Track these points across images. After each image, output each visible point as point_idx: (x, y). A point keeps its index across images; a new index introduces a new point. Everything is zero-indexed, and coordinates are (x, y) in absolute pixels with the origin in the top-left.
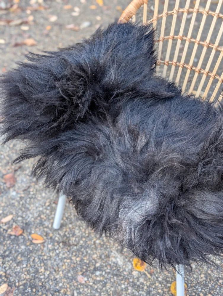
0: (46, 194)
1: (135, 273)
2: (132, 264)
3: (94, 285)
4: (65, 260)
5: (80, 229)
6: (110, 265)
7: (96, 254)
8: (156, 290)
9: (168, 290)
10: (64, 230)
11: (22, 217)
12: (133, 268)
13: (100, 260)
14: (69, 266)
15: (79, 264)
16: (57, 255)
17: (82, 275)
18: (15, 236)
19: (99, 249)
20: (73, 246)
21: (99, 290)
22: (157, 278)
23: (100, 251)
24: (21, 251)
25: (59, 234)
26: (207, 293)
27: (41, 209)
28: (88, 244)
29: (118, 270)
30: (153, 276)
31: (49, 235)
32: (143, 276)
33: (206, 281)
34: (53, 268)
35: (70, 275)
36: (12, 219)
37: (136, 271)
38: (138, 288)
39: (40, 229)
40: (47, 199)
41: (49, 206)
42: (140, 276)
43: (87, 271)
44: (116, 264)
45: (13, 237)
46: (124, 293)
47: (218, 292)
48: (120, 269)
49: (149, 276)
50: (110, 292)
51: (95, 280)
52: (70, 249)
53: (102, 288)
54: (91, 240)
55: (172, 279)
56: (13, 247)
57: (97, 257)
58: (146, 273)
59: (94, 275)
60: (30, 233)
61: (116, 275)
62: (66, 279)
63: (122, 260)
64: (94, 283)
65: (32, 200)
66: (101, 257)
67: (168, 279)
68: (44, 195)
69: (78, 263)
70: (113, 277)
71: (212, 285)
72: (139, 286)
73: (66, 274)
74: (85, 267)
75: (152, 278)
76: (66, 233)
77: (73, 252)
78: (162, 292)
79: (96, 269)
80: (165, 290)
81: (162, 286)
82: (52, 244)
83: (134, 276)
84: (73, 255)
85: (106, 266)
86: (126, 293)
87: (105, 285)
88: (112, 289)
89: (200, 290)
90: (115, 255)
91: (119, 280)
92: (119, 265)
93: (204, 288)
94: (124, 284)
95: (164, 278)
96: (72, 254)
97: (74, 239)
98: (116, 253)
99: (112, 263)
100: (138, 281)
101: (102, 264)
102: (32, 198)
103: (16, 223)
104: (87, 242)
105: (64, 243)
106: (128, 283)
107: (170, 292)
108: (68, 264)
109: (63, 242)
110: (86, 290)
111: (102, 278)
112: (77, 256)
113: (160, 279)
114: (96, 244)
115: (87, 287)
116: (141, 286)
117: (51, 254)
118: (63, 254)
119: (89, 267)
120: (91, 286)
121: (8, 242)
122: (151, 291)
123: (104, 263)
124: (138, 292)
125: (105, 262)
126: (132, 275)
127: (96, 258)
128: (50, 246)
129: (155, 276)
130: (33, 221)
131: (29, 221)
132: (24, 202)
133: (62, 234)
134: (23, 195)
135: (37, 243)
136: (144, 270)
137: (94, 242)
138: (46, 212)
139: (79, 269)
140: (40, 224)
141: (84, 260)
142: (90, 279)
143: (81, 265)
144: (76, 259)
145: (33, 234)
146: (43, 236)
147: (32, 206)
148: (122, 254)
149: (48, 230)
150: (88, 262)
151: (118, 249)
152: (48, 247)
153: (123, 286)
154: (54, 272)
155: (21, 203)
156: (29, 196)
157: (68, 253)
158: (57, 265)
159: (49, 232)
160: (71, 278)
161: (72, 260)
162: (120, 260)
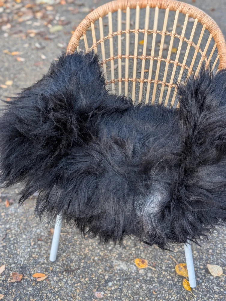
0: (26, 235)
1: (141, 272)
2: (135, 265)
3: (112, 295)
4: (76, 285)
5: (75, 254)
6: (117, 273)
7: (100, 269)
8: (165, 278)
9: (174, 274)
10: (61, 260)
11: (14, 263)
12: (138, 268)
13: (107, 272)
14: (81, 288)
15: (90, 283)
16: (66, 283)
17: (97, 291)
18: (17, 282)
19: (100, 264)
20: (76, 270)
21: (119, 298)
22: (161, 268)
23: (102, 265)
24: (30, 293)
25: (58, 265)
26: (205, 264)
27: (29, 250)
28: (89, 263)
29: (126, 275)
30: (157, 268)
31: (49, 270)
32: (149, 271)
33: (200, 256)
34: (68, 296)
35: (86, 295)
36: (6, 268)
37: (141, 269)
38: (151, 282)
39: (38, 268)
40: (29, 240)
41: (35, 244)
42: (146, 272)
43: (99, 286)
44: (122, 271)
45: (15, 284)
46: (141, 290)
47: (213, 261)
48: (127, 273)
49: (153, 269)
50: (128, 295)
51: (111, 290)
52: (75, 274)
53: (121, 295)
54: (89, 259)
55: (173, 264)
56: (21, 292)
57: (102, 271)
58: (150, 267)
59: (108, 286)
60: (30, 275)
61: (126, 279)
63: (125, 265)
64: (111, 293)
65: (15, 245)
66: (105, 270)
67: (170, 266)
68: (24, 236)
69: (88, 282)
70: (125, 282)
71: (205, 257)
72: (150, 281)
73: (83, 296)
74: (96, 284)
75: (157, 270)
76: (64, 262)
77: (79, 276)
78: (171, 277)
79: (107, 281)
80: (172, 275)
81: (168, 273)
82: (56, 276)
83: (142, 274)
84: (81, 278)
85: (114, 275)
86: (143, 290)
87: (121, 291)
88: (130, 292)
89: (198, 264)
90: (117, 263)
91: (131, 282)
92: (125, 270)
93: (201, 261)
94: (137, 284)
95: (166, 265)
96: (79, 277)
97: (74, 264)
98: (117, 261)
99: (118, 271)
100: (147, 277)
101: (110, 275)
102: (14, 243)
103: (11, 271)
104: (86, 262)
105: (67, 271)
106: (140, 282)
107: (177, 275)
108: (80, 287)
109: (65, 270)
111: (116, 287)
112: (84, 277)
113: (164, 268)
114: (96, 261)
115: (107, 299)
116: (151, 279)
117: (60, 285)
118: (71, 280)
119: (100, 282)
120: (110, 297)
121: (13, 290)
122: (162, 281)
123: (111, 274)
124: (152, 285)
125: (111, 272)
126: (140, 274)
127: (102, 273)
128: (55, 278)
129: (158, 267)
130: (28, 263)
131: (23, 264)
132: (9, 250)
133: (60, 264)
134: (5, 244)
135: (42, 281)
136: (147, 266)
137: (93, 260)
138: (35, 251)
139: (92, 287)
140: (35, 263)
141: (93, 278)
142: (106, 292)
143: (92, 284)
144: (85, 280)
145: (34, 274)
146: (44, 272)
147: (19, 250)
148: (123, 260)
149: (45, 265)
150: (96, 278)
151: (117, 258)
152: (54, 280)
153: (137, 286)
154: (71, 299)
155: (6, 251)
156: (11, 242)
157: (75, 278)
158: (71, 292)
159: (48, 266)
160: (89, 297)
161: (82, 282)
162: (123, 266)
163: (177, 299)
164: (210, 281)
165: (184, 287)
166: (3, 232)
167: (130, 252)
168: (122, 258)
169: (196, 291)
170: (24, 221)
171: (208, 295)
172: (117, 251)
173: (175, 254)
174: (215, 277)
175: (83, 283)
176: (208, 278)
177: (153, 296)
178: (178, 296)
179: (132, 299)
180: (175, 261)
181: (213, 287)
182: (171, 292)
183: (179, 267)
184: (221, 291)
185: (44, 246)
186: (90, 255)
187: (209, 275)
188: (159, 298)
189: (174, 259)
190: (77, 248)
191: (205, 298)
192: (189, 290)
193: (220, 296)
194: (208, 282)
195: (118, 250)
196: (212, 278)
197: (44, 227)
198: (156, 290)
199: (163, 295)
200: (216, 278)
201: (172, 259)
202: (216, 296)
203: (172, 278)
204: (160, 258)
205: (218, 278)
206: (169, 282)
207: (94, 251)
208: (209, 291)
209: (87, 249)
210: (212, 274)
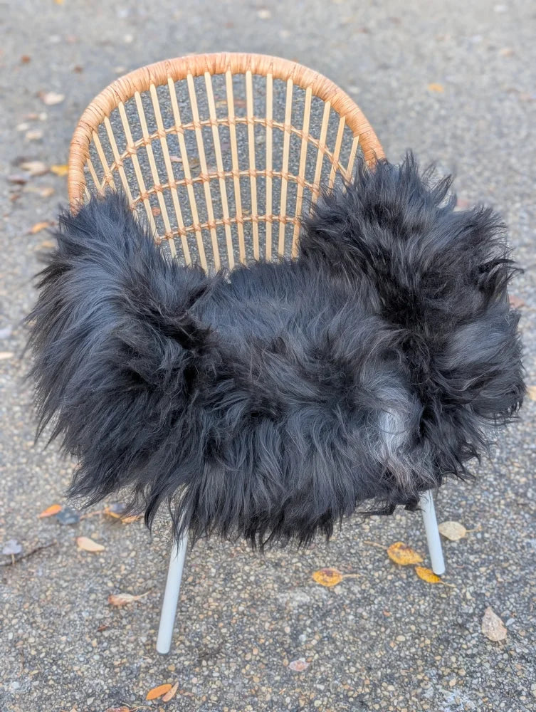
0: (65, 634)
1: (338, 590)
2: (321, 586)
3: (322, 654)
4: (243, 671)
5: (195, 620)
6: (300, 613)
7: (264, 621)
8: (386, 581)
9: (394, 567)
11: (89, 696)
12: (328, 588)
13: (281, 622)
14: (258, 671)
15: (266, 656)
16: (222, 677)
17: (290, 660)
19: (257, 613)
20: (223, 646)
21: (337, 652)
22: (365, 568)
23: (262, 614)
25: (180, 656)
27: (97, 657)
28: (236, 623)
29: (318, 607)
30: (360, 571)
31: (169, 672)
32: (350, 583)
35: (278, 678)
37: (335, 586)
38: (366, 600)
39: (144, 679)
40: (81, 639)
41: (100, 642)
42: (347, 587)
44: (304, 606)
46: (363, 621)
49: (354, 576)
50: (349, 639)
51: (314, 647)
52: (227, 654)
53: (336, 645)
54: (231, 616)
55: (380, 552)
57: (271, 624)
58: (347, 576)
59: (303, 644)
60: (140, 699)
61: (324, 616)
62: (282, 688)
63: (303, 594)
64: (318, 652)
65: (60, 662)
66: (275, 619)
67: (377, 558)
68: (64, 639)
69: (263, 655)
70: (325, 621)
72: (364, 598)
73: (272, 682)
74: (278, 650)
75: (362, 574)
76: (188, 643)
77: (235, 653)
78: (393, 576)
79: (295, 636)
80: (392, 570)
81: (383, 571)
82: (192, 676)
83: (343, 594)
84: (242, 655)
85: (298, 620)
86: (366, 620)
87: (331, 639)
90: (286, 597)
91: (336, 616)
92: (310, 602)
94: (349, 614)
95: (370, 560)
96: (239, 656)
97: (208, 638)
98: (283, 595)
99: (298, 610)
100: (355, 594)
101: (290, 623)
102: (54, 660)
104: (229, 624)
105: (204, 656)
106: (351, 608)
107: (400, 568)
108: (255, 671)
110: (322, 669)
111: (317, 637)
112: (248, 651)
113: (370, 567)
114: (246, 612)
115: (319, 665)
116: (365, 595)
117: (214, 686)
118: (228, 668)
119: (282, 643)
120: (321, 658)
122: (383, 588)
123: (291, 620)
124: (374, 604)
125: (289, 618)
126: (339, 595)
127: (272, 627)
128: (194, 680)
129: (360, 569)
130: (117, 682)
131: (108, 688)
132: (55, 678)
133: (183, 651)
134: (36, 672)
135: (172, 699)
136: (341, 577)
137: (238, 613)
138: (111, 652)
139: (275, 659)
140: (132, 673)
141: (264, 644)
142: (307, 654)
143: (270, 654)
144: (252, 654)
145: (146, 694)
146: (165, 681)
147: (76, 668)
148: (292, 588)
149: (156, 668)
150: (271, 641)
151: (279, 589)
152: (195, 685)
153: (351, 617)
154: (256, 699)
155: (51, 682)
156: (46, 662)
157: (231, 660)
158: (245, 687)
159: (162, 667)
160: (284, 678)
161: (251, 660)
162: (301, 597)
163: (429, 604)
164: (457, 552)
165: (425, 581)
166: (10, 652)
167: (294, 568)
168: (287, 584)
169: (448, 577)
170: (38, 611)
171: (470, 575)
172: (270, 578)
173: (370, 534)
174: (458, 542)
175: (253, 662)
176: (450, 549)
177: (389, 620)
178: (428, 598)
179: (360, 643)
180: (379, 546)
181: (468, 559)
182: (412, 599)
183: (393, 553)
184: (484, 559)
185: (121, 636)
186: (225, 609)
187: (447, 542)
188: (401, 618)
189: (375, 544)
190: (191, 609)
191: (468, 581)
192: (437, 582)
193: (488, 566)
194: (454, 554)
195: (270, 575)
196: (455, 545)
197: (91, 603)
198: (387, 608)
199: (404, 610)
200: (461, 543)
201: (372, 545)
202: (483, 569)
203: (396, 575)
204: (351, 554)
205: (463, 541)
206: (397, 584)
207: (228, 597)
208: (467, 568)
209: (211, 600)
210: (452, 538)
